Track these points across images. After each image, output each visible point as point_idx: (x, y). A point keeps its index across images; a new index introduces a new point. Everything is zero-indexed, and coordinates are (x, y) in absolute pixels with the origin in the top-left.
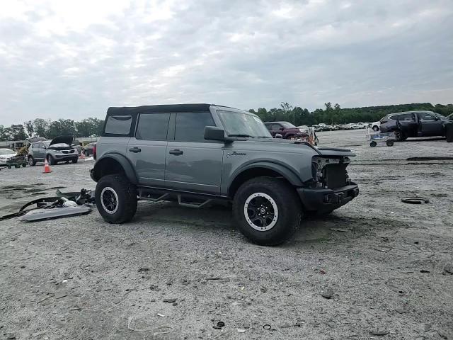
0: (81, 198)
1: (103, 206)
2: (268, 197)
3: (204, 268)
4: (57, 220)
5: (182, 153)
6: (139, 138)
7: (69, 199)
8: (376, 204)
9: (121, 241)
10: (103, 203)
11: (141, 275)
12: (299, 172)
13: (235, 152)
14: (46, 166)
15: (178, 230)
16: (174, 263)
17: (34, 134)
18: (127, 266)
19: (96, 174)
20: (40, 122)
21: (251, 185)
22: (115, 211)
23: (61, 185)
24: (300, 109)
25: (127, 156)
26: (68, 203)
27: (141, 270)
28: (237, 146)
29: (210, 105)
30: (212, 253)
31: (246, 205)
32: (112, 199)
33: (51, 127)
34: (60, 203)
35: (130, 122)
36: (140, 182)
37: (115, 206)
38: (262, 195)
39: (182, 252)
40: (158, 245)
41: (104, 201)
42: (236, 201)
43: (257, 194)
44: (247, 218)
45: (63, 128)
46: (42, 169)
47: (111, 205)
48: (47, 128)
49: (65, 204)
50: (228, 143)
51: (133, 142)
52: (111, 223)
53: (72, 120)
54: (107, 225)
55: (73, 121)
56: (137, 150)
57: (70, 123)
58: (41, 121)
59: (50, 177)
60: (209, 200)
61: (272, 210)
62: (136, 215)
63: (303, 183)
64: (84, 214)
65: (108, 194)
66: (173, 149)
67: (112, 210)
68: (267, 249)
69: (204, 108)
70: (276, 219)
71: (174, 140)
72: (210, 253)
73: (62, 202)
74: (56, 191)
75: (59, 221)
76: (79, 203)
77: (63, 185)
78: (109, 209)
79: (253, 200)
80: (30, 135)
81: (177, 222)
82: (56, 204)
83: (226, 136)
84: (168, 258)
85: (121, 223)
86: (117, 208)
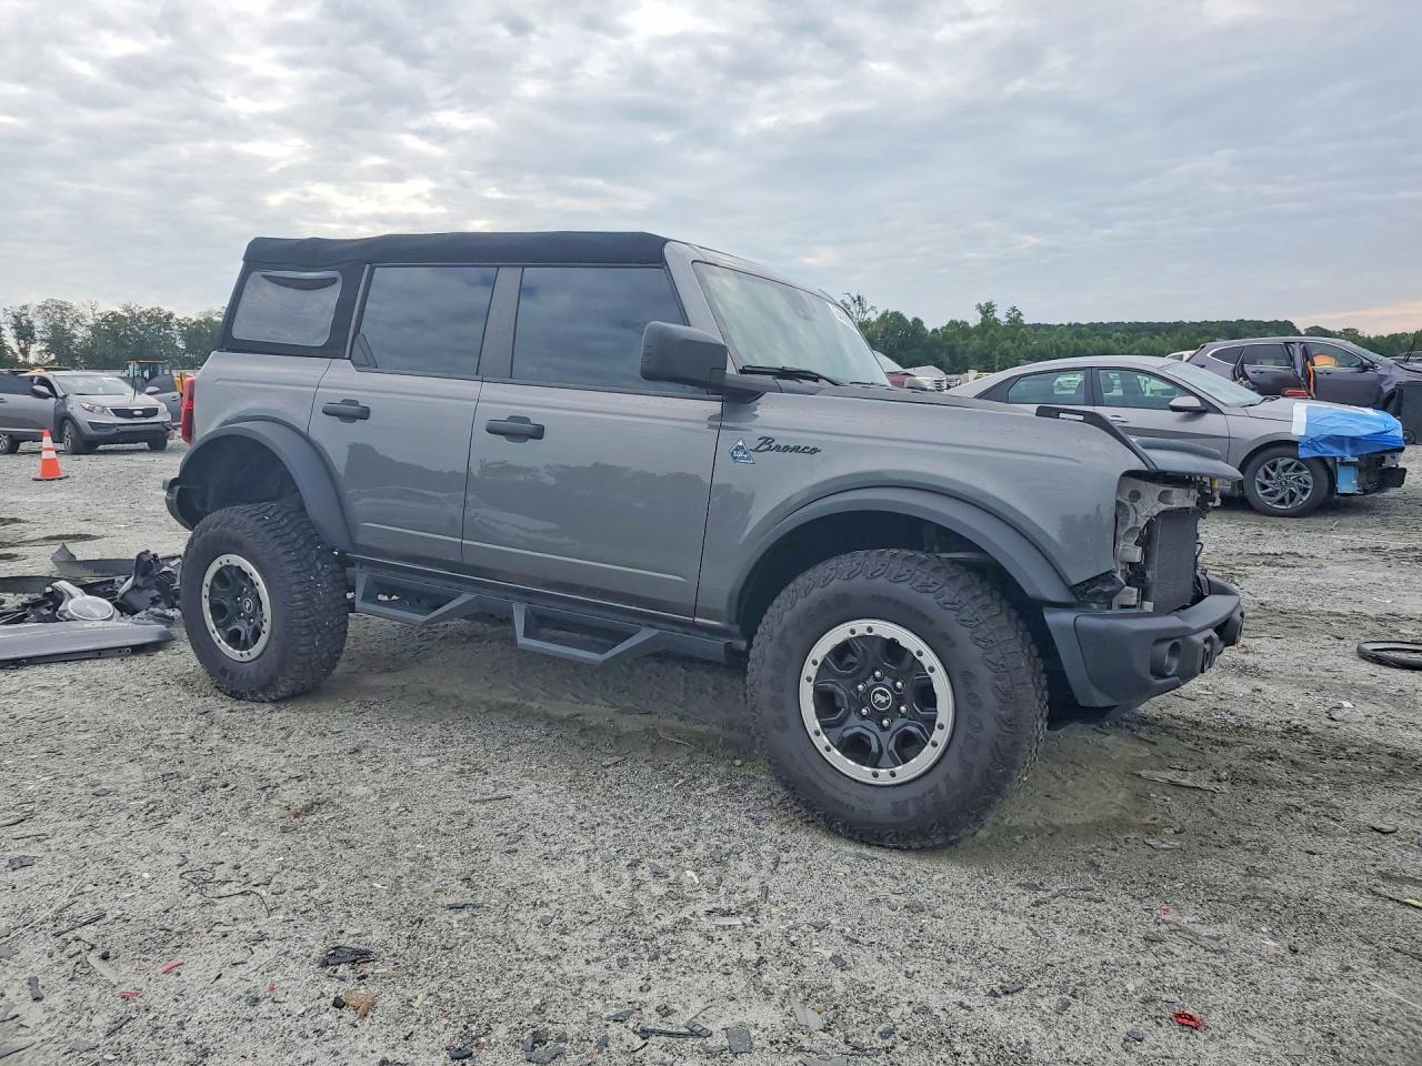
0: (134, 587)
1: (211, 626)
2: (909, 640)
3: (623, 963)
4: (23, 673)
5: (538, 433)
6: (367, 363)
7: (89, 589)
8: (1264, 665)
9: (268, 788)
10: (208, 616)
11: (332, 988)
12: (1055, 536)
13: (767, 440)
14: (45, 455)
15: (506, 745)
16: (486, 923)
17: (35, 348)
18: (272, 925)
19: (186, 501)
20: (58, 313)
21: (836, 583)
22: (256, 650)
23: (84, 528)
24: (898, 316)
25: (314, 435)
26: (78, 602)
27: (331, 959)
28: (775, 413)
29: (666, 241)
30: (657, 874)
31: (810, 670)
32: (248, 604)
33: (95, 329)
34: (47, 605)
35: (331, 297)
36: (361, 539)
37: (257, 634)
38: (886, 630)
39: (522, 862)
40: (417, 816)
41: (213, 609)
42: (764, 647)
43: (861, 627)
44: (812, 723)
45: (135, 334)
46: (33, 466)
47: (242, 627)
48: (81, 333)
49: (69, 606)
50: (738, 397)
51: (340, 378)
52: (236, 695)
53: (167, 309)
54: (222, 708)
55: (170, 316)
56: (353, 413)
57: (162, 321)
58: (62, 308)
59: (55, 495)
60: (645, 634)
61: (927, 697)
62: (341, 667)
63: (1072, 589)
64: (138, 649)
65: (232, 580)
66: (501, 413)
67: (246, 646)
68: (896, 862)
69: (644, 252)
70: (940, 737)
71: (510, 376)
72: (643, 873)
73: (56, 598)
74: (55, 547)
75: (33, 675)
76: (125, 608)
77: (92, 529)
78: (234, 639)
79: (841, 651)
80: (25, 352)
81: (503, 708)
82: (35, 605)
83: (731, 370)
84: (460, 894)
85: (279, 701)
86: (263, 639)
